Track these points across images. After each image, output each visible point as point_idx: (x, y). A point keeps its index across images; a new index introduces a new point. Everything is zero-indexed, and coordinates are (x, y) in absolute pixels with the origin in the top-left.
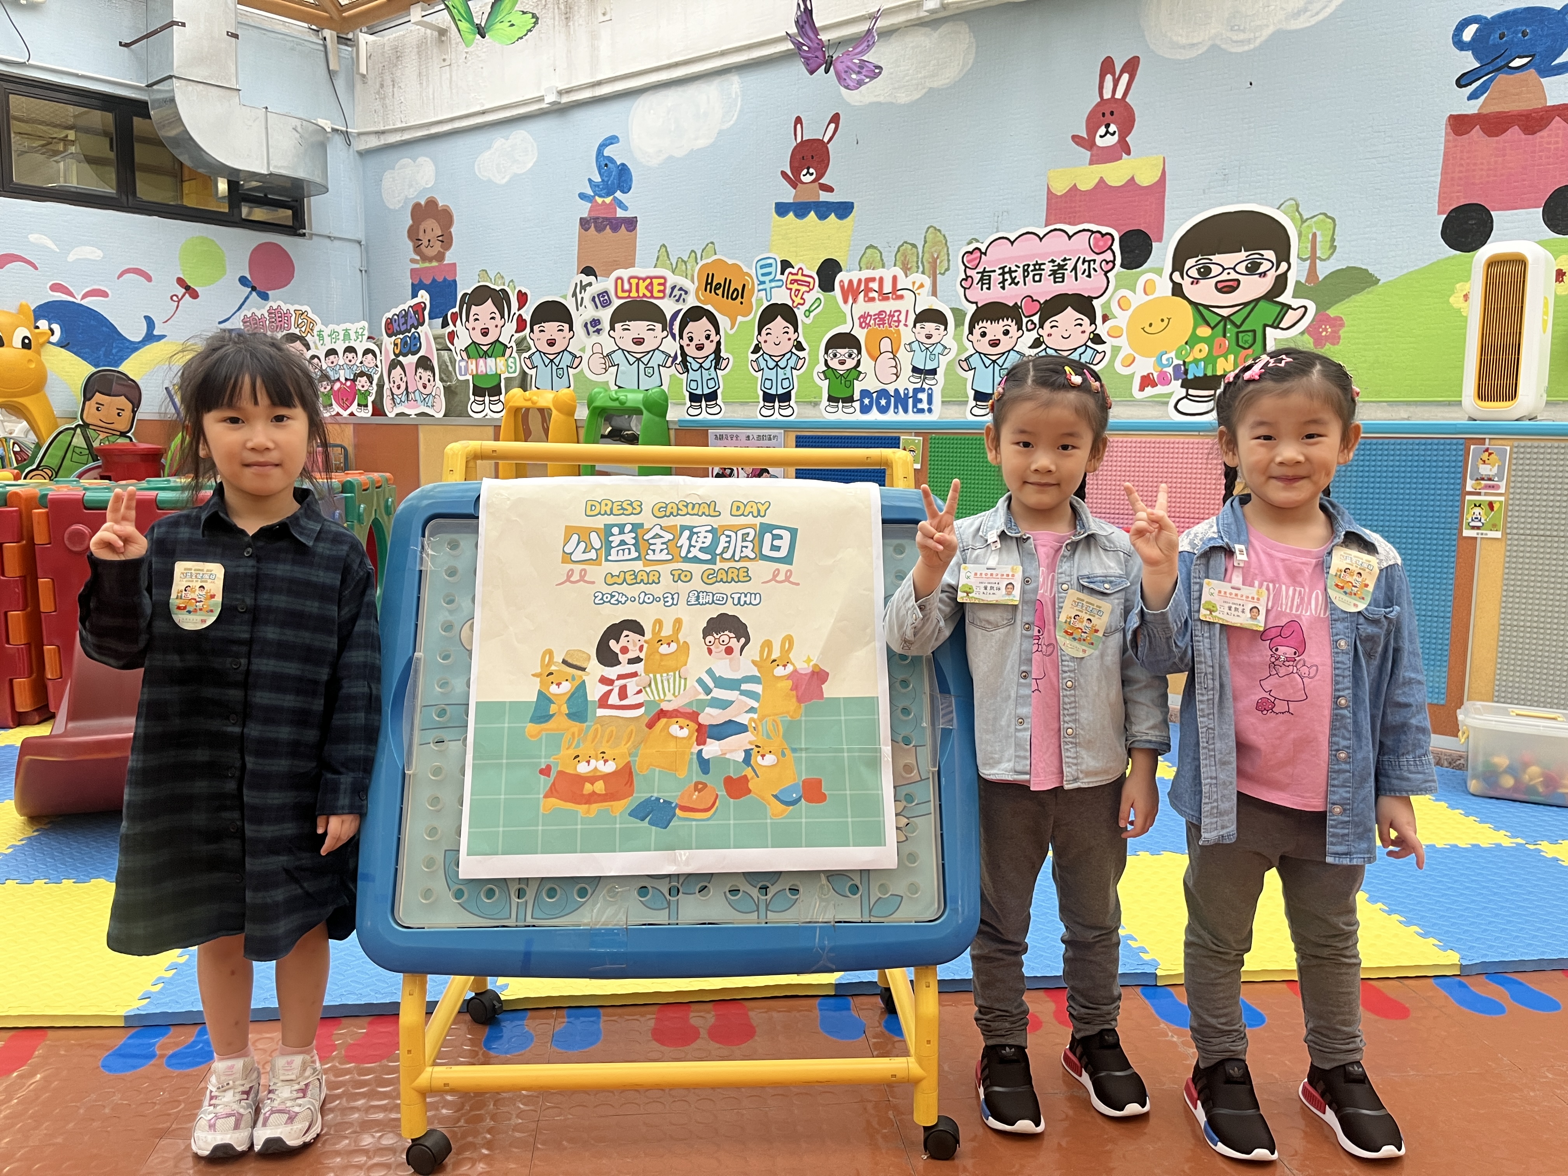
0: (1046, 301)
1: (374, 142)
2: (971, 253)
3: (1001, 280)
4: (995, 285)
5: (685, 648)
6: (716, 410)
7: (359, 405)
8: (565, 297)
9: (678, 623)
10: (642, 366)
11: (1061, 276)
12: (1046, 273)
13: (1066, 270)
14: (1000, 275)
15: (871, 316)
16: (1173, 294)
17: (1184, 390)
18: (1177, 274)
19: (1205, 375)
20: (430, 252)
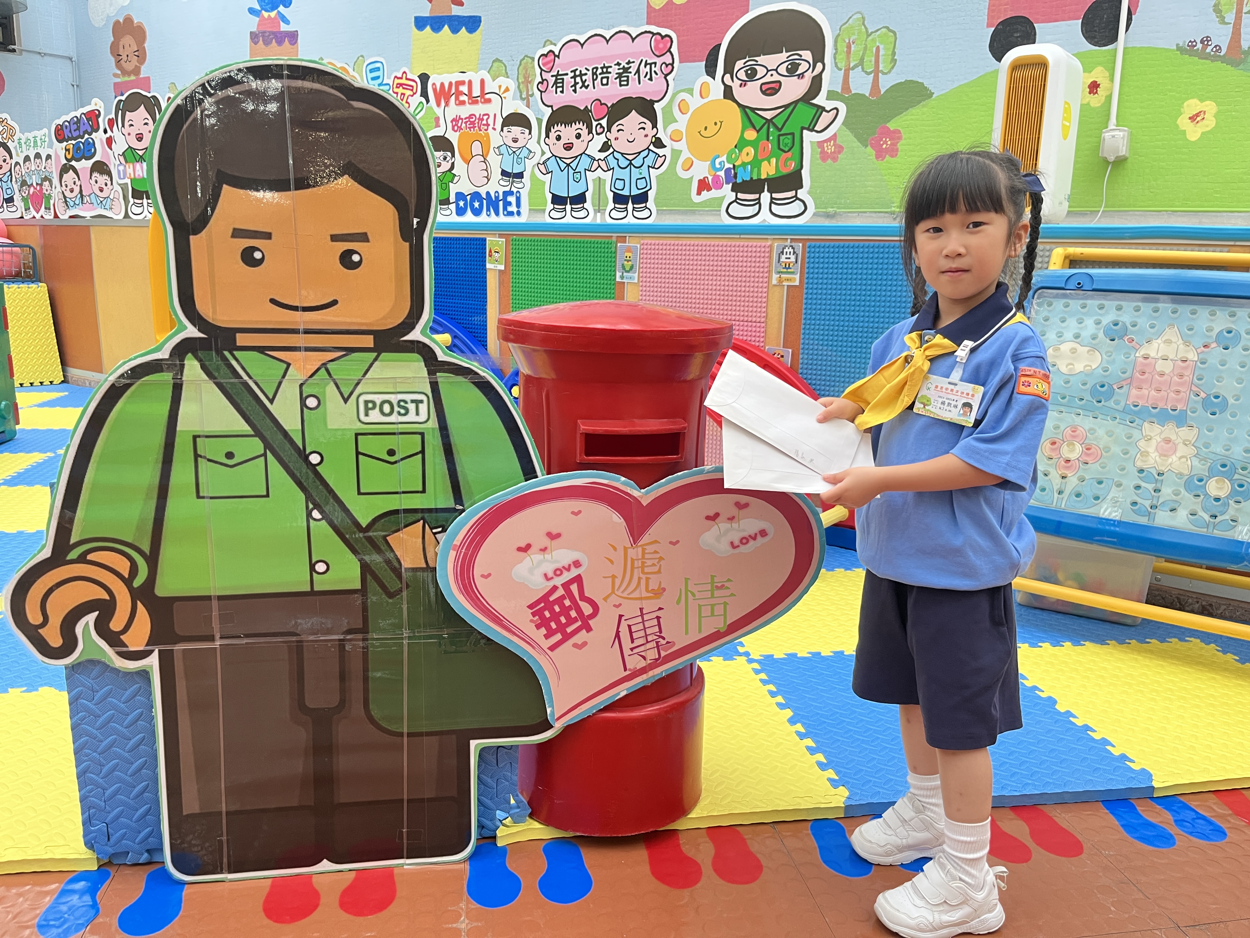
0: (613, 104)
2: (546, 56)
3: (573, 83)
4: (567, 89)
7: (46, 208)
11: (625, 79)
12: (612, 77)
13: (630, 73)
14: (571, 78)
15: (462, 119)
16: (725, 97)
17: (734, 194)
18: (728, 76)
19: (752, 178)
20: (129, 67)
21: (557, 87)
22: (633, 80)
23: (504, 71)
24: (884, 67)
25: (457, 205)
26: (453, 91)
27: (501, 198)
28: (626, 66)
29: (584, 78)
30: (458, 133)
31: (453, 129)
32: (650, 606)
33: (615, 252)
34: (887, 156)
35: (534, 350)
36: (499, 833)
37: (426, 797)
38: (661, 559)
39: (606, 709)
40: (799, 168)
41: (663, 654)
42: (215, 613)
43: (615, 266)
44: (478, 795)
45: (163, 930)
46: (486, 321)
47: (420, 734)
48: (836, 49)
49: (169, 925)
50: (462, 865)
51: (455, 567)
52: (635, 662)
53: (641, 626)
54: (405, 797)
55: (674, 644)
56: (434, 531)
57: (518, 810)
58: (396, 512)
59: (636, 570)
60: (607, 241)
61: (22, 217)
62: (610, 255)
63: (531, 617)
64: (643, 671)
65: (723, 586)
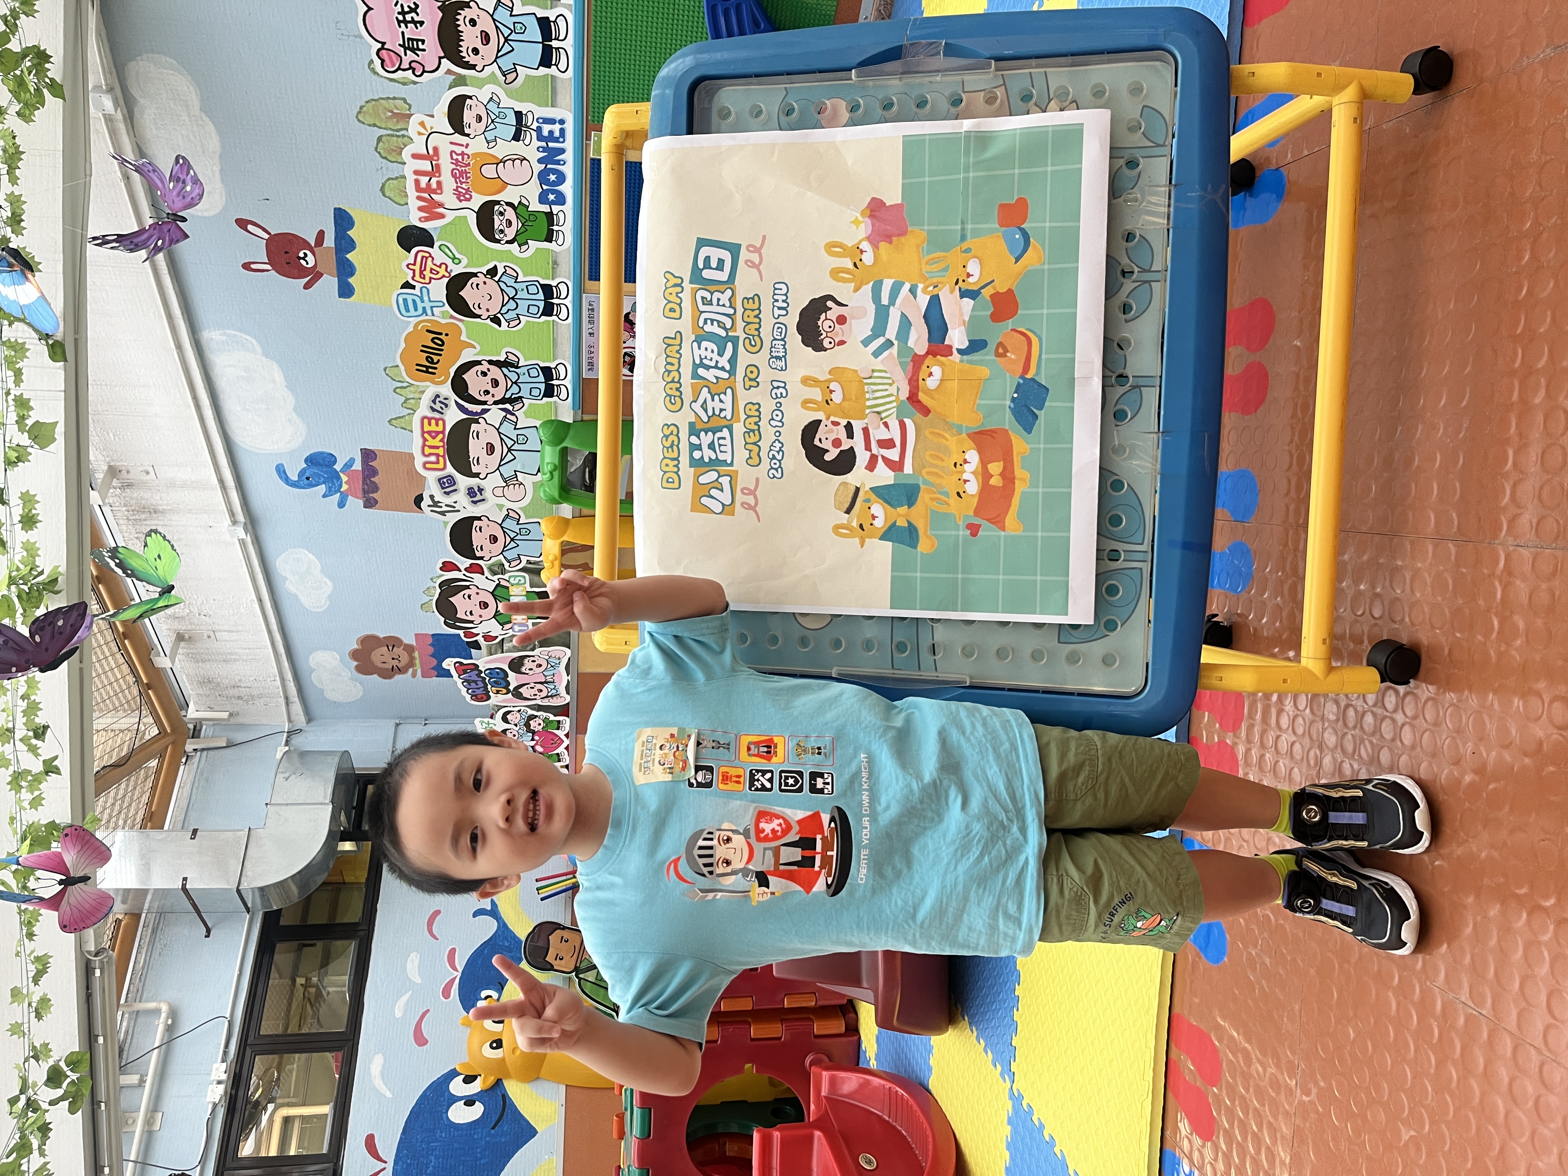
1: (297, 708)
2: (383, 61)
3: (413, 25)
4: (419, 34)
5: (836, 373)
6: (561, 369)
7: (558, 729)
8: (447, 523)
9: (806, 381)
10: (516, 447)
15: (457, 187)
20: (405, 658)
21: (418, 49)
27: (544, 144)
29: (406, 9)
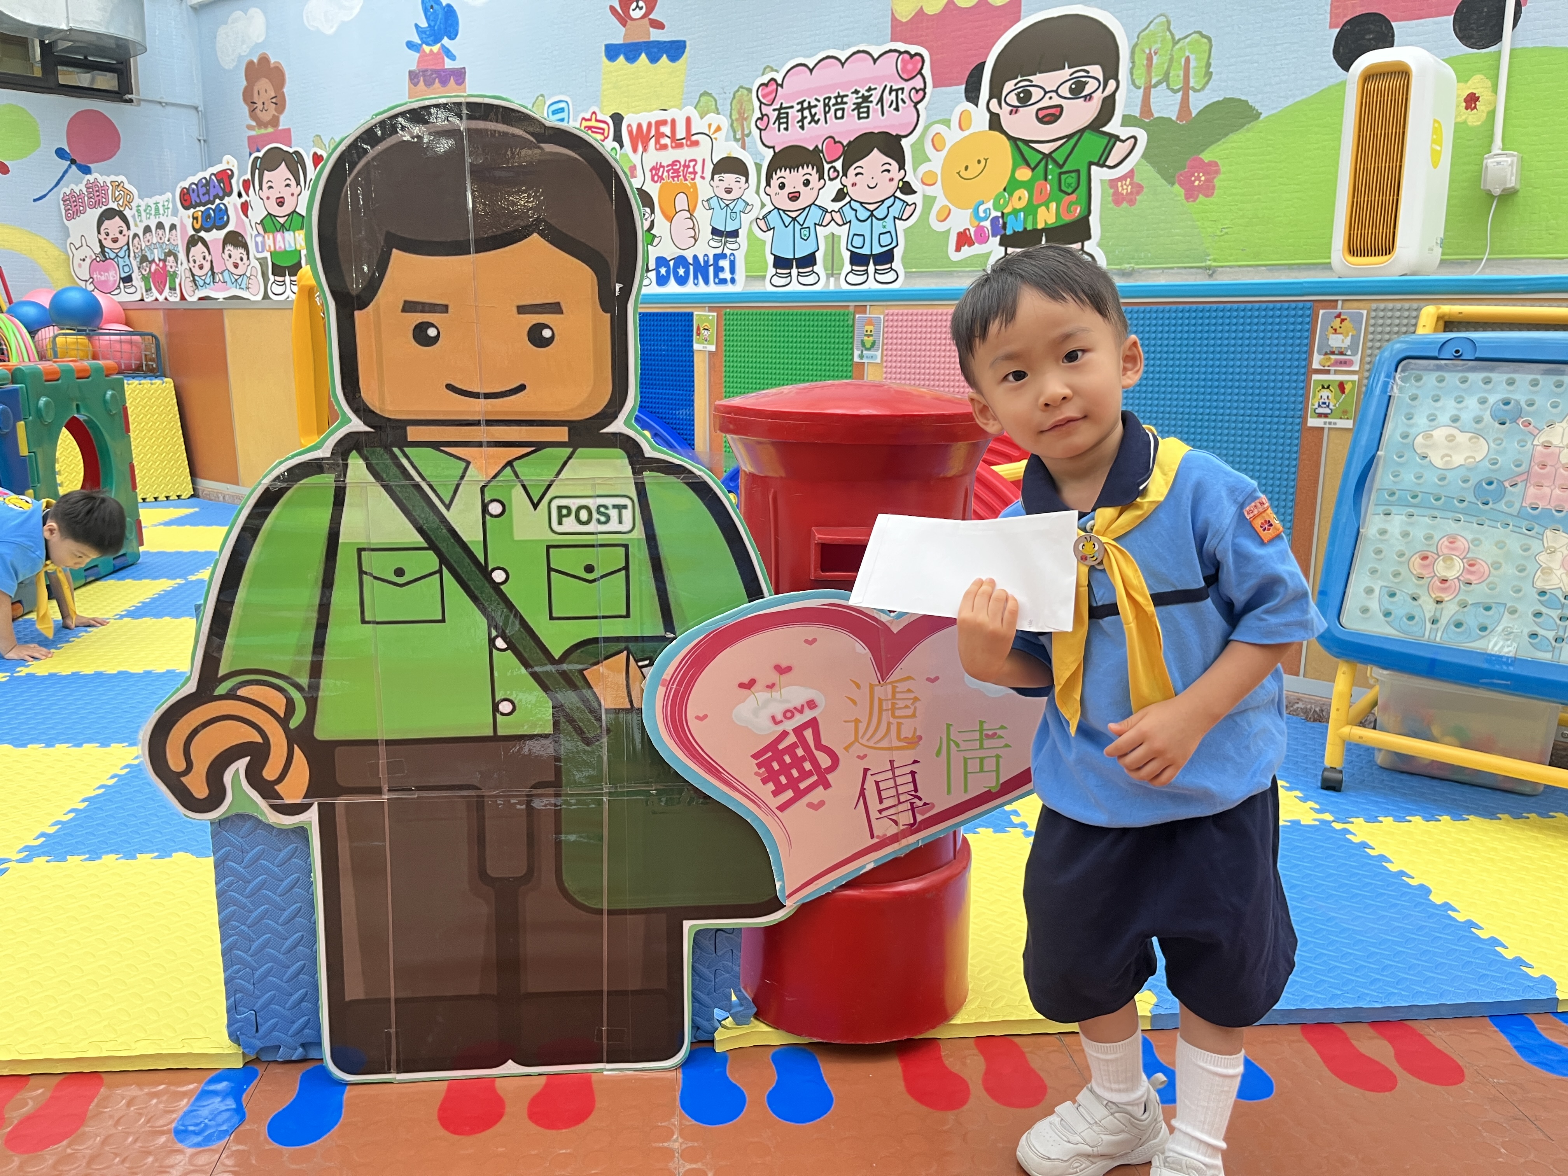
0: (850, 143)
2: (766, 85)
3: (800, 118)
4: (793, 125)
7: (170, 289)
11: (865, 110)
12: (849, 108)
13: (871, 102)
14: (798, 111)
15: (663, 167)
16: (991, 128)
17: (1003, 249)
18: (994, 101)
19: (1025, 229)
20: (266, 117)
21: (780, 124)
22: (875, 110)
23: (713, 107)
24: (1196, 82)
25: (658, 273)
26: (653, 132)
27: (711, 262)
28: (866, 94)
29: (813, 111)
30: (658, 184)
31: (653, 179)
32: (902, 758)
33: (853, 326)
34: (1200, 196)
35: (759, 443)
36: (718, 1036)
37: (630, 988)
38: (916, 699)
39: (849, 885)
40: (1086, 213)
41: (919, 818)
42: (382, 762)
43: (852, 343)
44: (693, 989)
45: (321, 1139)
46: (693, 415)
47: (623, 912)
48: (1133, 62)
49: (327, 1135)
50: (674, 1073)
51: (665, 706)
52: (884, 828)
53: (891, 783)
54: (605, 988)
55: (933, 806)
56: (640, 664)
57: (741, 1009)
58: (595, 640)
59: (884, 713)
60: (842, 311)
61: (142, 300)
62: (846, 329)
63: (756, 769)
64: (895, 839)
65: (995, 734)
